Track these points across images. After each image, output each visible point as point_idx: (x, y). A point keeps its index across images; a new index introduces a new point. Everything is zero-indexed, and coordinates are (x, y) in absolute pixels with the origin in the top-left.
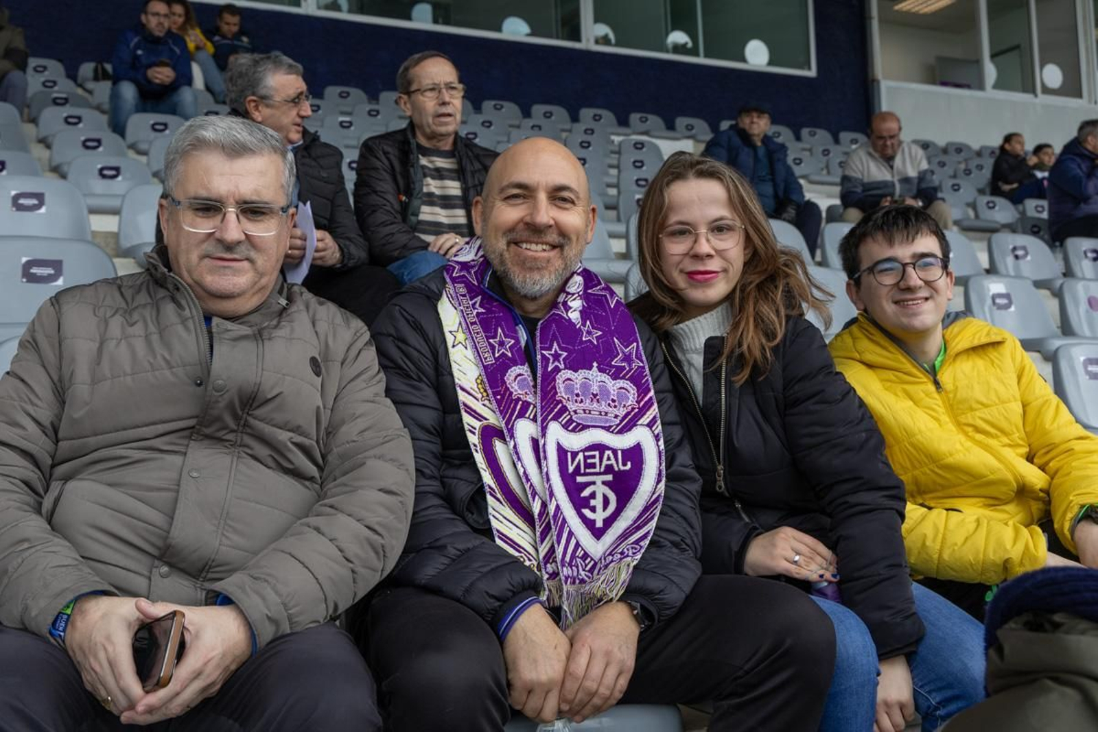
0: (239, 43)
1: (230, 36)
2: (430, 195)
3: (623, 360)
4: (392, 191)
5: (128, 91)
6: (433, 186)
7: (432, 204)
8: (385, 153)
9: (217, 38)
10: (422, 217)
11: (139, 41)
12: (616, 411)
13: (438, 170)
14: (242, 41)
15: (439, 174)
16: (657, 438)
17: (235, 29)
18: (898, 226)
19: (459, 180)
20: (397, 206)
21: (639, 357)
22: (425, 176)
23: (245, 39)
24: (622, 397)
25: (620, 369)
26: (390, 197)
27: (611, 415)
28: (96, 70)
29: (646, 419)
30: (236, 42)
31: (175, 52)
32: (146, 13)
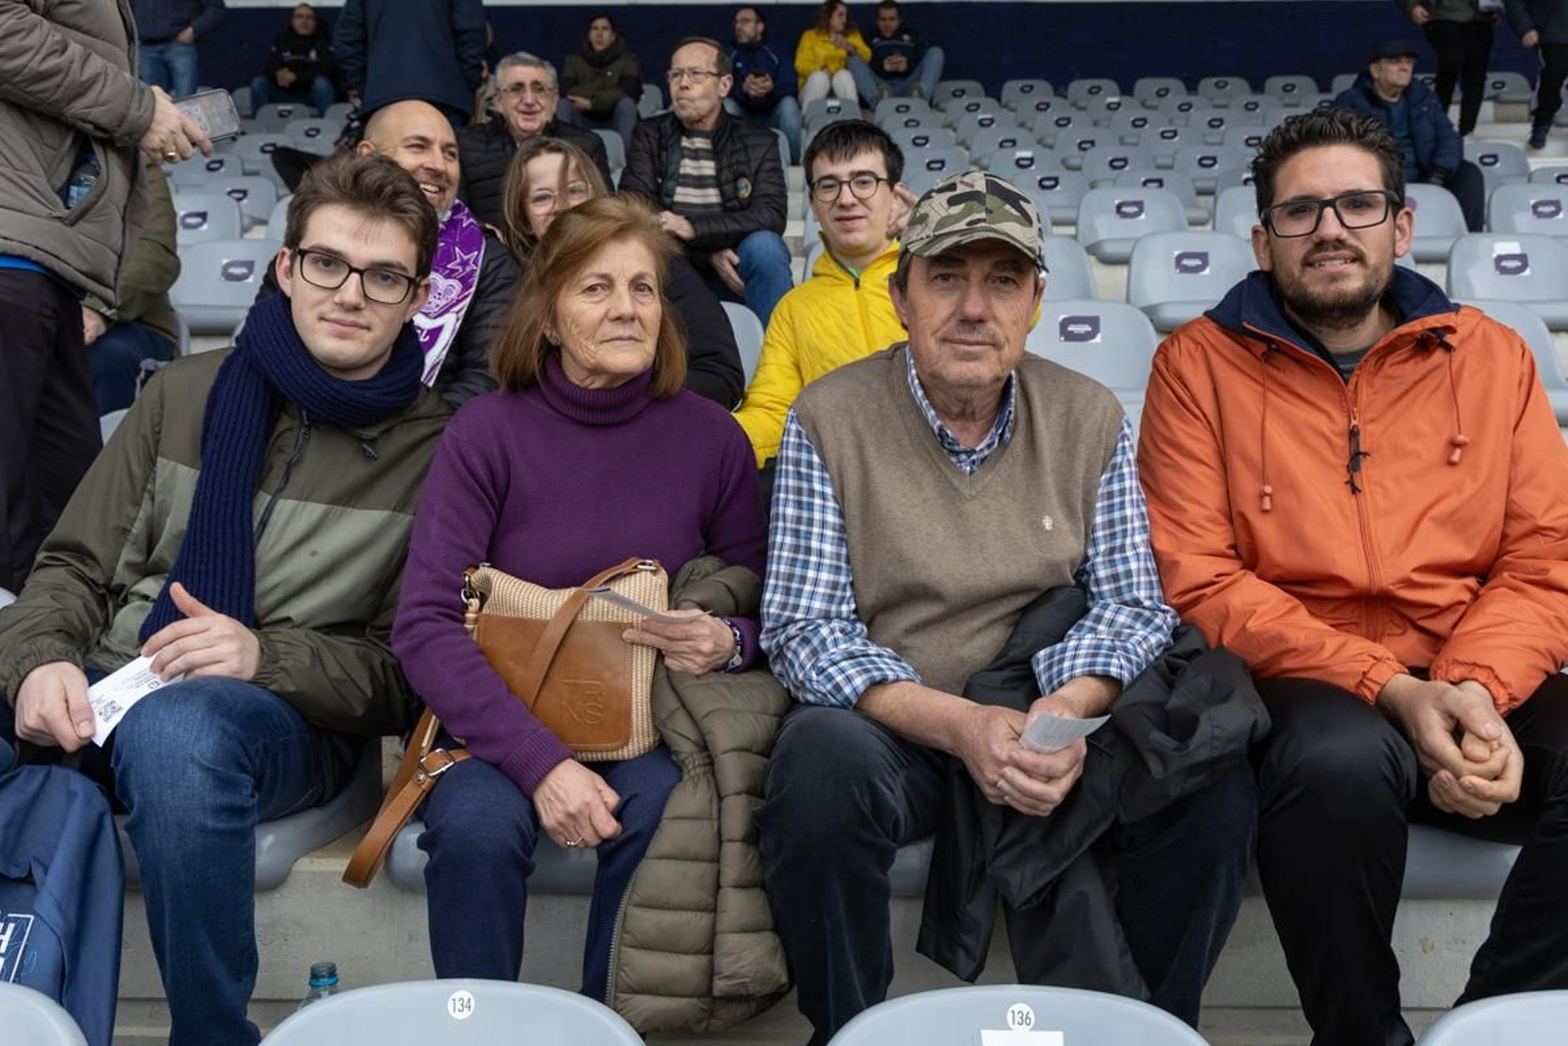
0: (900, 43)
1: (888, 35)
2: (686, 176)
3: (459, 264)
4: (648, 171)
6: (688, 167)
7: (685, 185)
8: (647, 135)
9: (876, 40)
10: (677, 198)
12: (438, 302)
13: (696, 151)
14: (902, 40)
15: (696, 155)
16: (458, 320)
17: (894, 24)
18: (837, 143)
19: (713, 159)
20: (651, 186)
21: (475, 263)
22: (683, 157)
23: (906, 37)
24: (448, 291)
25: (453, 271)
26: (647, 179)
27: (433, 305)
29: (456, 309)
31: (773, 61)
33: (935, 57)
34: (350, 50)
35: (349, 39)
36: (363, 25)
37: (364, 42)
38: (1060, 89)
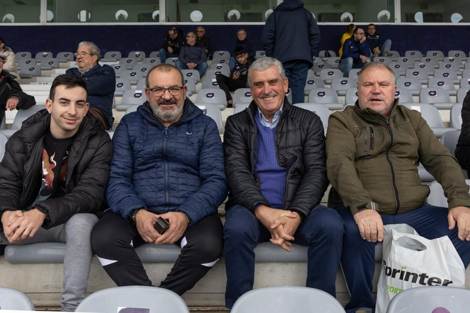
0: (376, 38)
5: (350, 61)
9: (368, 37)
11: (352, 43)
14: (376, 37)
23: (378, 36)
28: (326, 53)
30: (375, 38)
32: (357, 34)
33: (389, 42)
34: (270, 41)
35: (270, 37)
36: (275, 32)
37: (274, 39)
38: (424, 54)
